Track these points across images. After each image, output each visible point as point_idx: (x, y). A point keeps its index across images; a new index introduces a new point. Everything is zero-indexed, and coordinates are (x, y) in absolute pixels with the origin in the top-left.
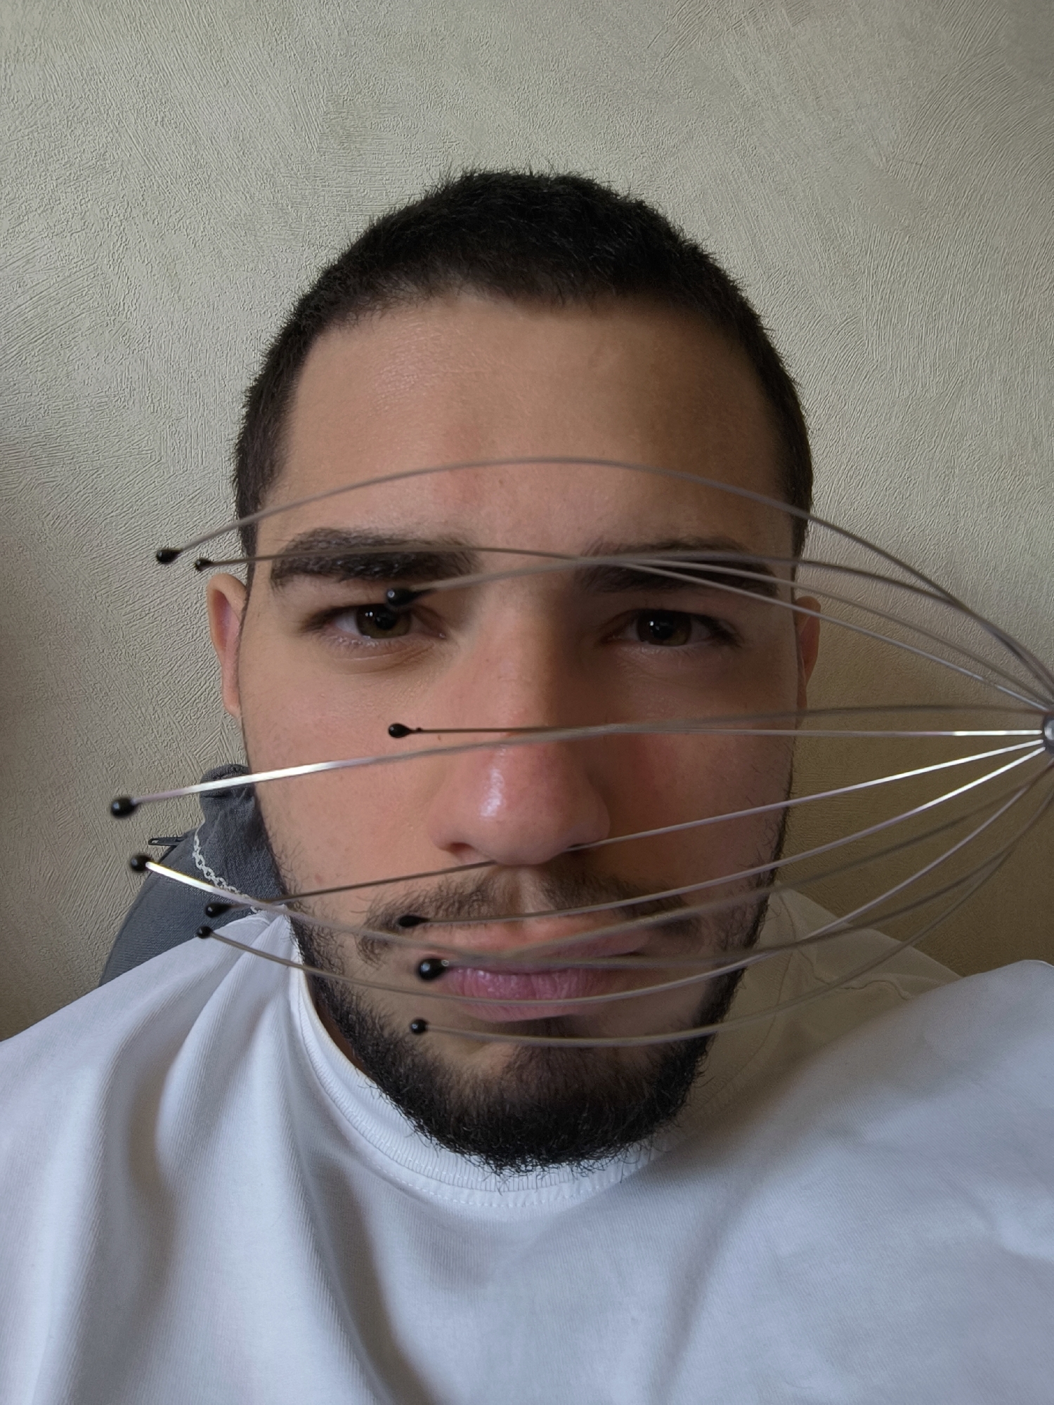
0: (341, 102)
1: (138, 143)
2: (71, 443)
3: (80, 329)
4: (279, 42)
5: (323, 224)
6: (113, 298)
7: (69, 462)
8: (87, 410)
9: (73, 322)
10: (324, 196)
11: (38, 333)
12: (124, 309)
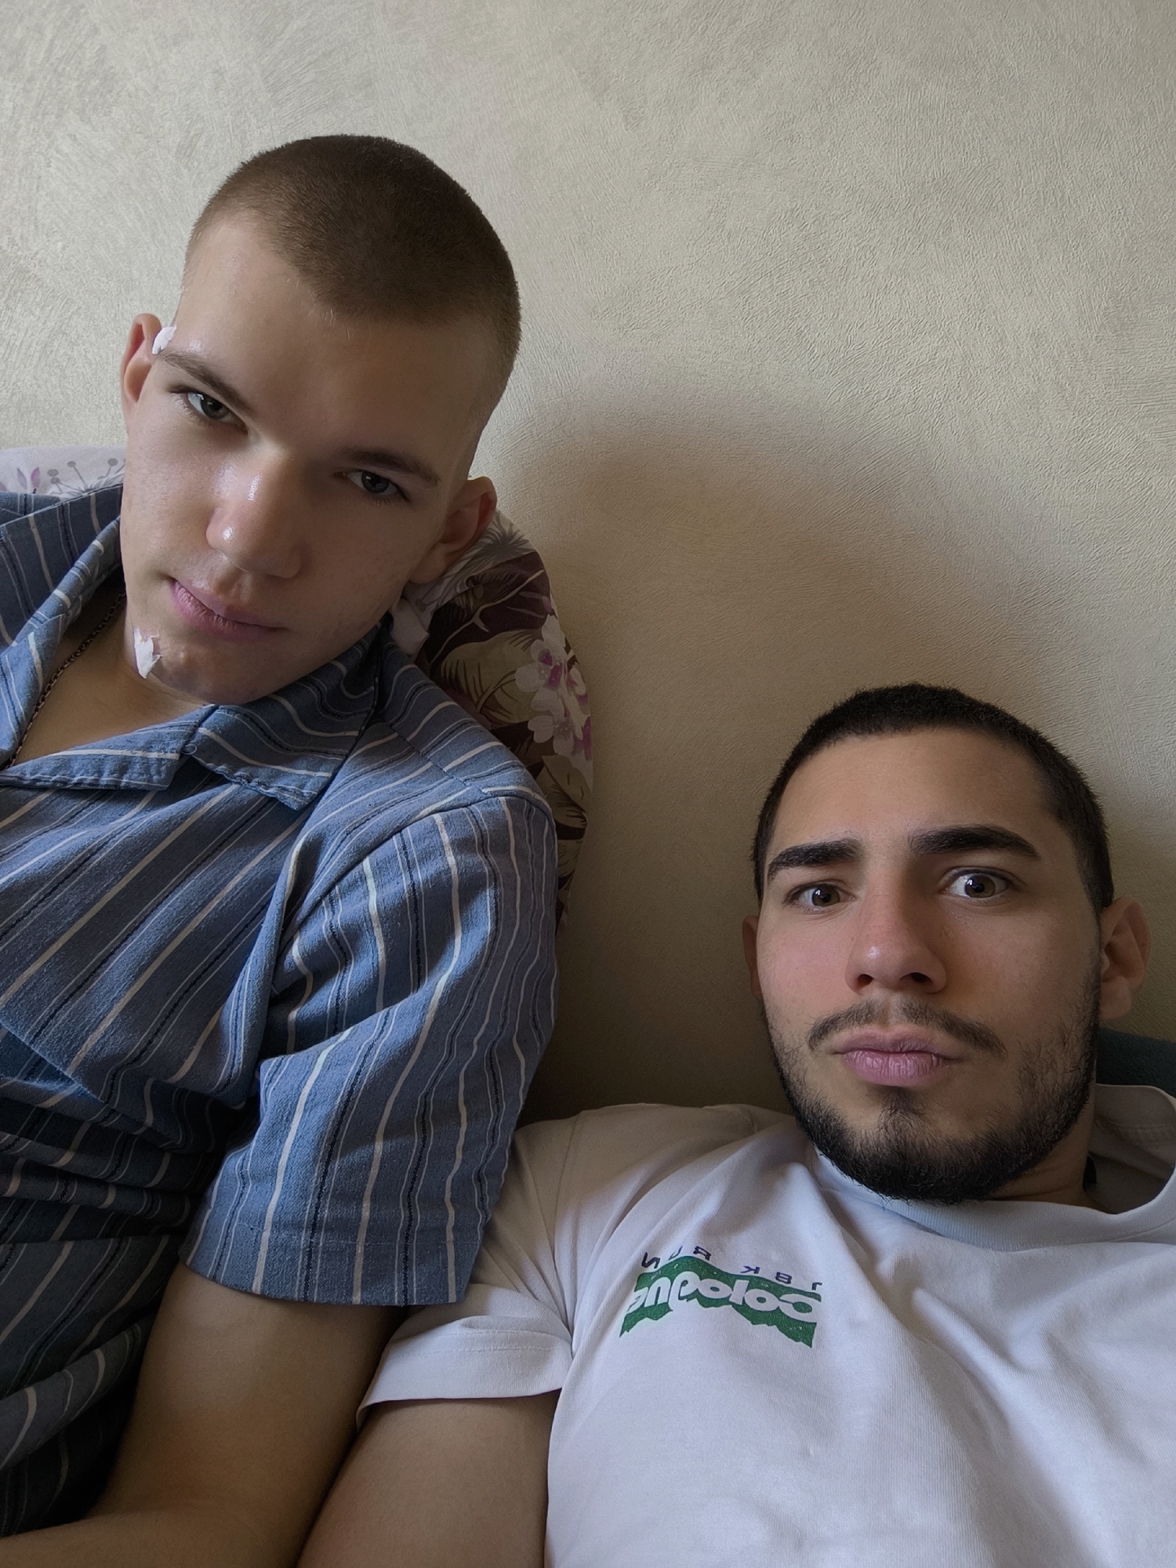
0: (1119, 298)
1: (960, 344)
4: (1075, 256)
5: (1092, 396)
10: (1096, 375)
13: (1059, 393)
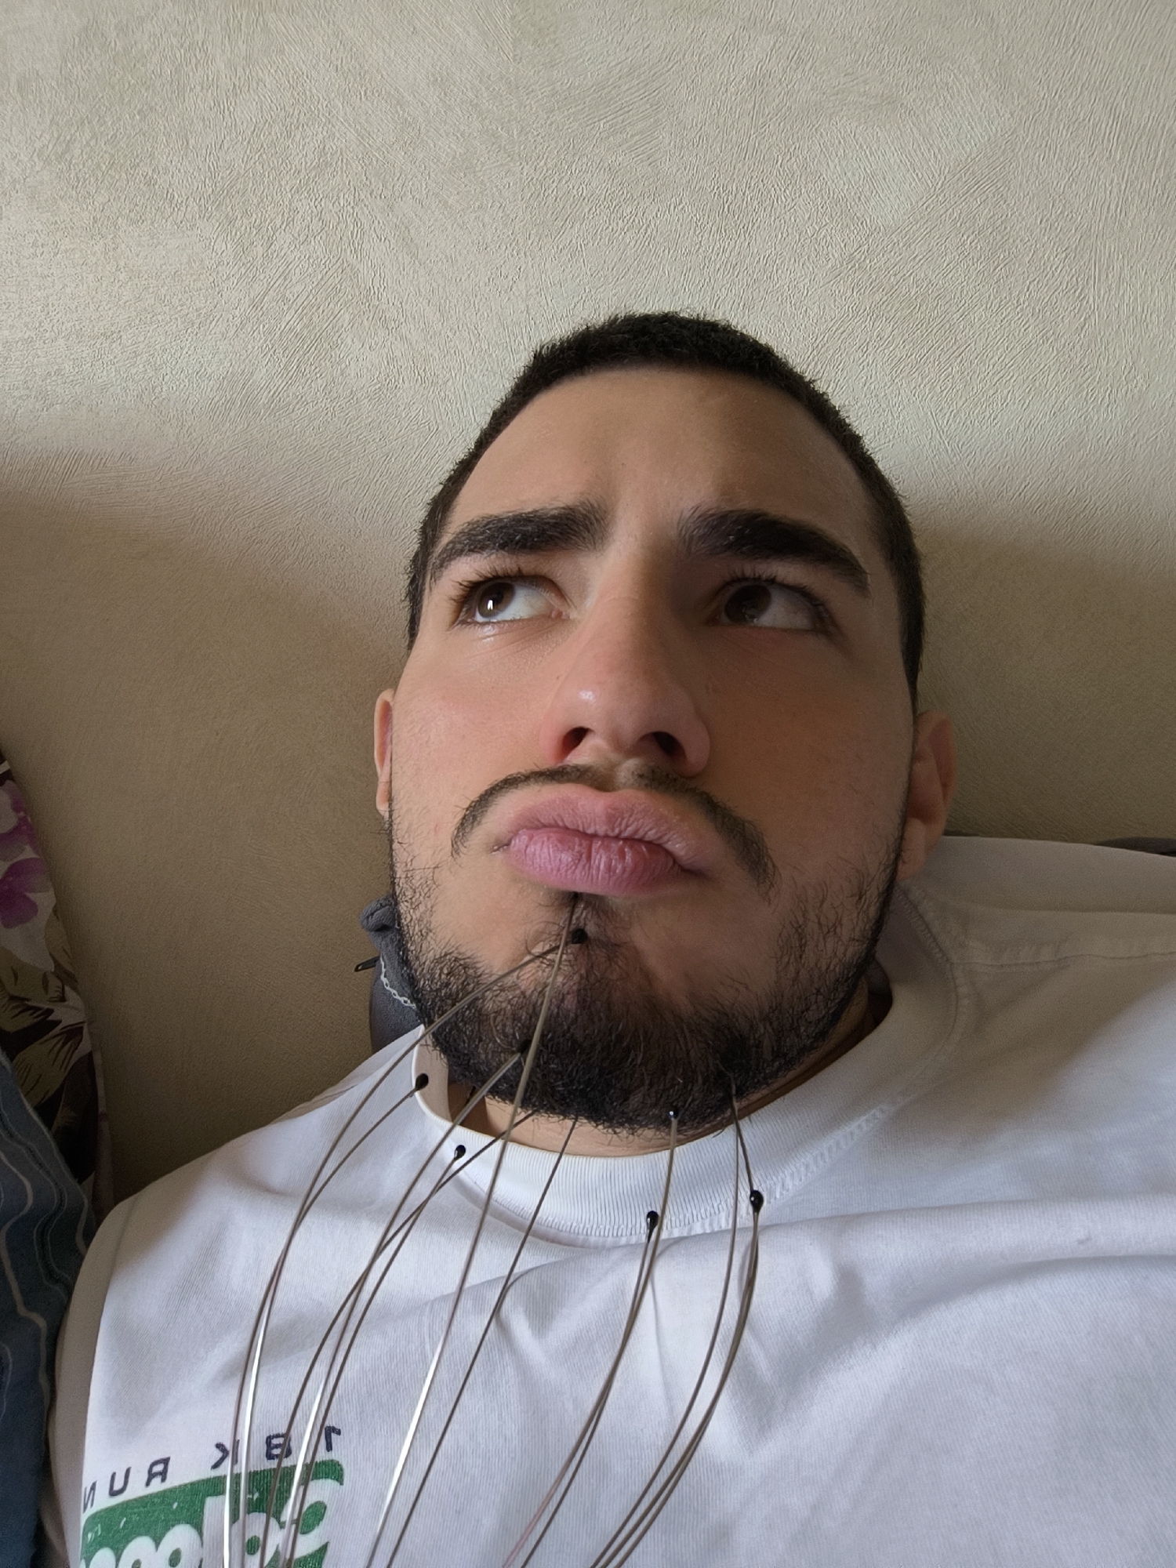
1: (350, 125)
2: (360, 437)
3: (342, 327)
6: (363, 285)
7: (362, 455)
8: (366, 401)
9: (335, 321)
11: (309, 342)
12: (375, 293)
13: (493, 143)
